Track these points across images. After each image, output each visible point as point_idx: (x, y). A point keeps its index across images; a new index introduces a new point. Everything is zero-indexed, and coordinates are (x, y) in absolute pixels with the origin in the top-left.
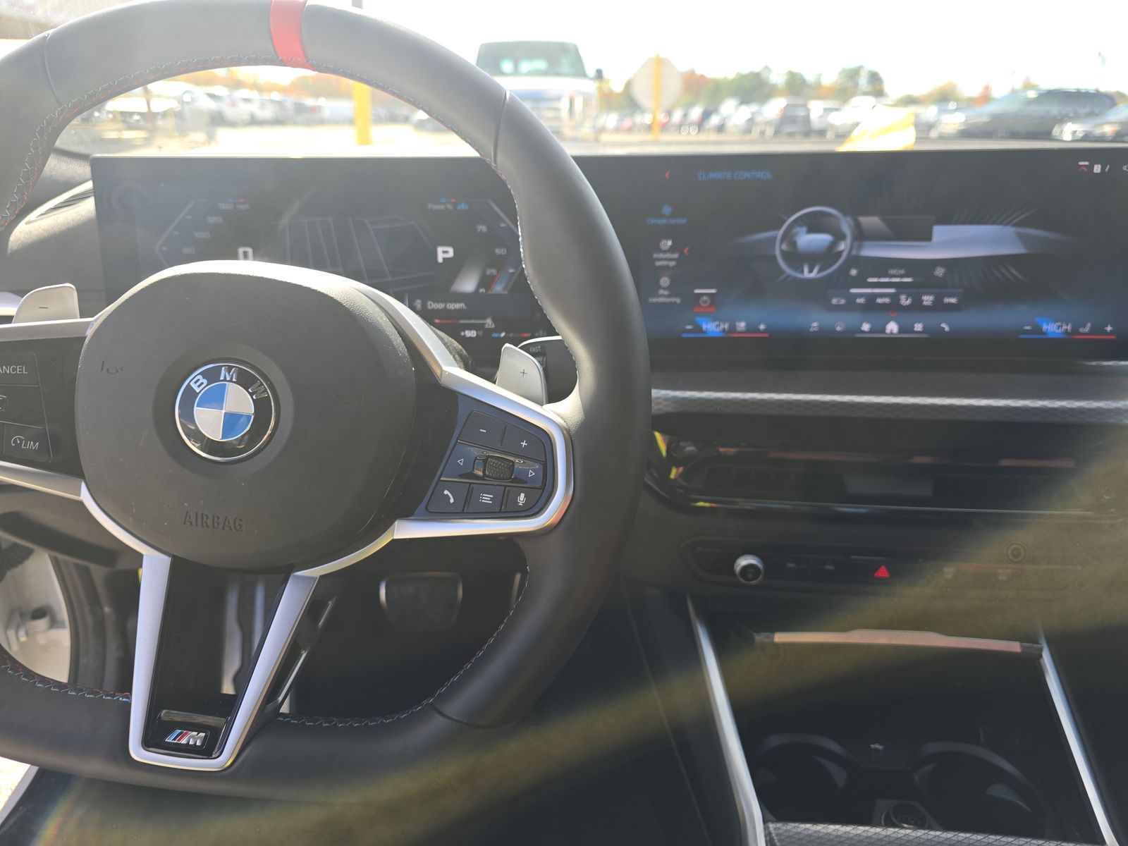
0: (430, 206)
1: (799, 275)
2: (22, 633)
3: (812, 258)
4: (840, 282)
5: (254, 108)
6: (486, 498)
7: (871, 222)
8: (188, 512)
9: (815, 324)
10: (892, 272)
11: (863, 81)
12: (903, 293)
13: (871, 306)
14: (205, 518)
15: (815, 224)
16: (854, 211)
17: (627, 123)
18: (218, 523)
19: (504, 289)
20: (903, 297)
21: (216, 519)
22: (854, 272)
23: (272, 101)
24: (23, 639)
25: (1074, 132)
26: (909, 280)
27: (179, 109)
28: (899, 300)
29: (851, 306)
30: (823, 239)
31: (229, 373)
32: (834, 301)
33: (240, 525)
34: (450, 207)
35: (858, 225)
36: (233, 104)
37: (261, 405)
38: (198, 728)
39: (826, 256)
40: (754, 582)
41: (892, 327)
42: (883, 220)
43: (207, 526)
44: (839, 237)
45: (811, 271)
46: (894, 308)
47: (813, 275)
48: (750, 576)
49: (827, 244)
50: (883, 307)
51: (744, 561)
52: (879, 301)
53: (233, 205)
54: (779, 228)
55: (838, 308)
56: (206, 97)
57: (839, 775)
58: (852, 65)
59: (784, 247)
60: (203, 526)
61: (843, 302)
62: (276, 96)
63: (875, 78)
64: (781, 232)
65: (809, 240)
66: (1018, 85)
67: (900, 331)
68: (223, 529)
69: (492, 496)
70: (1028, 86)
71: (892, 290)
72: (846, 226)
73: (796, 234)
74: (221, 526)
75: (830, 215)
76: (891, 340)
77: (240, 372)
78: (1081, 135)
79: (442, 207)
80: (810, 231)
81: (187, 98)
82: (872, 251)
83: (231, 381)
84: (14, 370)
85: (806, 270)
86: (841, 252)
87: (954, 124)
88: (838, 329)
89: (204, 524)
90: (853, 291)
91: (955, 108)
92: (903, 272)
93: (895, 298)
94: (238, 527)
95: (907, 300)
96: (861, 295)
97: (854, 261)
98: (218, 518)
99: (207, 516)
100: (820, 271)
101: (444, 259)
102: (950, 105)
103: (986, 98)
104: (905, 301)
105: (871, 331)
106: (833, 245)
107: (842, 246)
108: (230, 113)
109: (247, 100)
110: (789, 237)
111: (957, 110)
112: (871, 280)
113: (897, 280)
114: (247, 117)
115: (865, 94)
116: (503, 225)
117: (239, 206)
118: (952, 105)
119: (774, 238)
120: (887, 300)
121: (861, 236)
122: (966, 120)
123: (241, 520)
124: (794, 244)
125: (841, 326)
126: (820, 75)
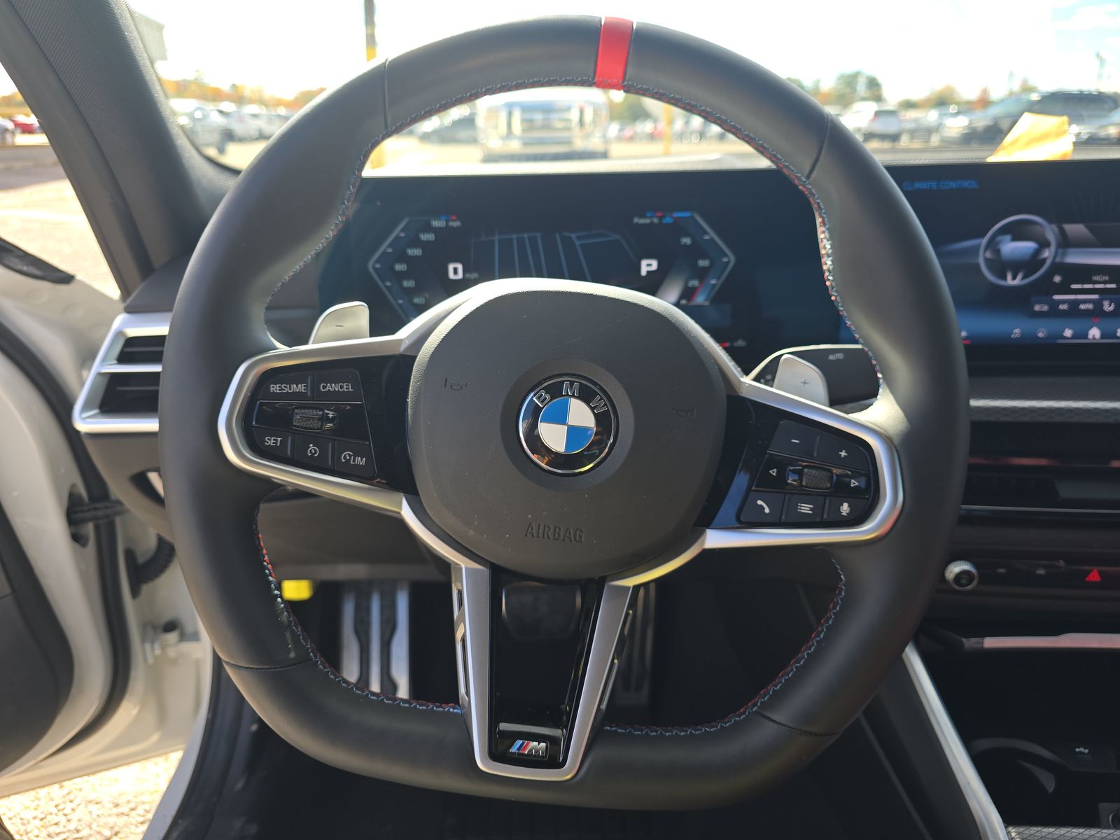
0: (636, 220)
1: (1002, 283)
2: (157, 646)
3: (1016, 266)
4: (1044, 289)
5: (261, 124)
6: (805, 508)
7: (1076, 229)
8: (530, 524)
9: (1017, 331)
10: (1096, 278)
11: (861, 87)
12: (1106, 299)
13: (1074, 311)
14: (547, 529)
15: (1017, 232)
16: (1058, 218)
17: (628, 132)
18: (559, 534)
19: (706, 300)
20: (1106, 304)
21: (558, 530)
22: (1057, 279)
23: (279, 116)
24: (158, 652)
25: (1078, 135)
26: (1113, 286)
27: (191, 126)
28: (1103, 306)
29: (1054, 313)
30: (1029, 246)
31: (571, 388)
32: (1037, 308)
33: (580, 536)
34: (656, 220)
35: (1062, 232)
36: (241, 119)
37: (601, 419)
38: (539, 738)
39: (1030, 264)
40: (969, 588)
41: (1095, 333)
42: (1087, 227)
43: (549, 538)
44: (1044, 244)
45: (1014, 278)
46: (1097, 314)
47: (1017, 282)
48: (964, 581)
49: (1031, 251)
50: (1087, 313)
51: (956, 568)
52: (1082, 307)
53: (445, 223)
54: (983, 236)
55: (1041, 315)
56: (217, 113)
57: (1049, 783)
58: (849, 70)
59: (988, 255)
60: (544, 537)
61: (1045, 308)
62: (282, 111)
63: (873, 84)
64: (985, 241)
65: (1012, 248)
66: (1016, 87)
67: (1102, 337)
68: (564, 540)
69: (811, 506)
70: (1027, 89)
71: (1096, 297)
72: (1050, 232)
73: (999, 242)
74: (562, 537)
75: (1035, 223)
76: (1095, 346)
77: (582, 387)
78: (1086, 137)
79: (647, 221)
80: (1015, 239)
81: (198, 115)
82: (1076, 258)
83: (573, 396)
84: (342, 387)
85: (1009, 276)
86: (1044, 261)
87: (959, 128)
88: (1040, 335)
89: (546, 536)
90: (1056, 297)
91: (955, 111)
92: (1106, 278)
93: (1098, 304)
94: (578, 538)
95: (1110, 306)
96: (1063, 302)
97: (1057, 267)
98: (560, 529)
99: (549, 527)
100: (1023, 278)
101: (648, 272)
102: (951, 109)
103: (984, 102)
104: (1108, 307)
105: (1074, 337)
106: (1037, 252)
107: (1046, 254)
108: (238, 129)
109: (255, 116)
110: (993, 245)
111: (958, 113)
112: (1074, 286)
113: (1101, 286)
114: (256, 134)
115: (864, 99)
116: (706, 237)
117: (451, 224)
118: (953, 109)
119: (978, 247)
120: (1090, 306)
121: (1066, 243)
122: (970, 124)
123: (581, 531)
124: (998, 252)
125: (1043, 332)
126: (818, 81)
